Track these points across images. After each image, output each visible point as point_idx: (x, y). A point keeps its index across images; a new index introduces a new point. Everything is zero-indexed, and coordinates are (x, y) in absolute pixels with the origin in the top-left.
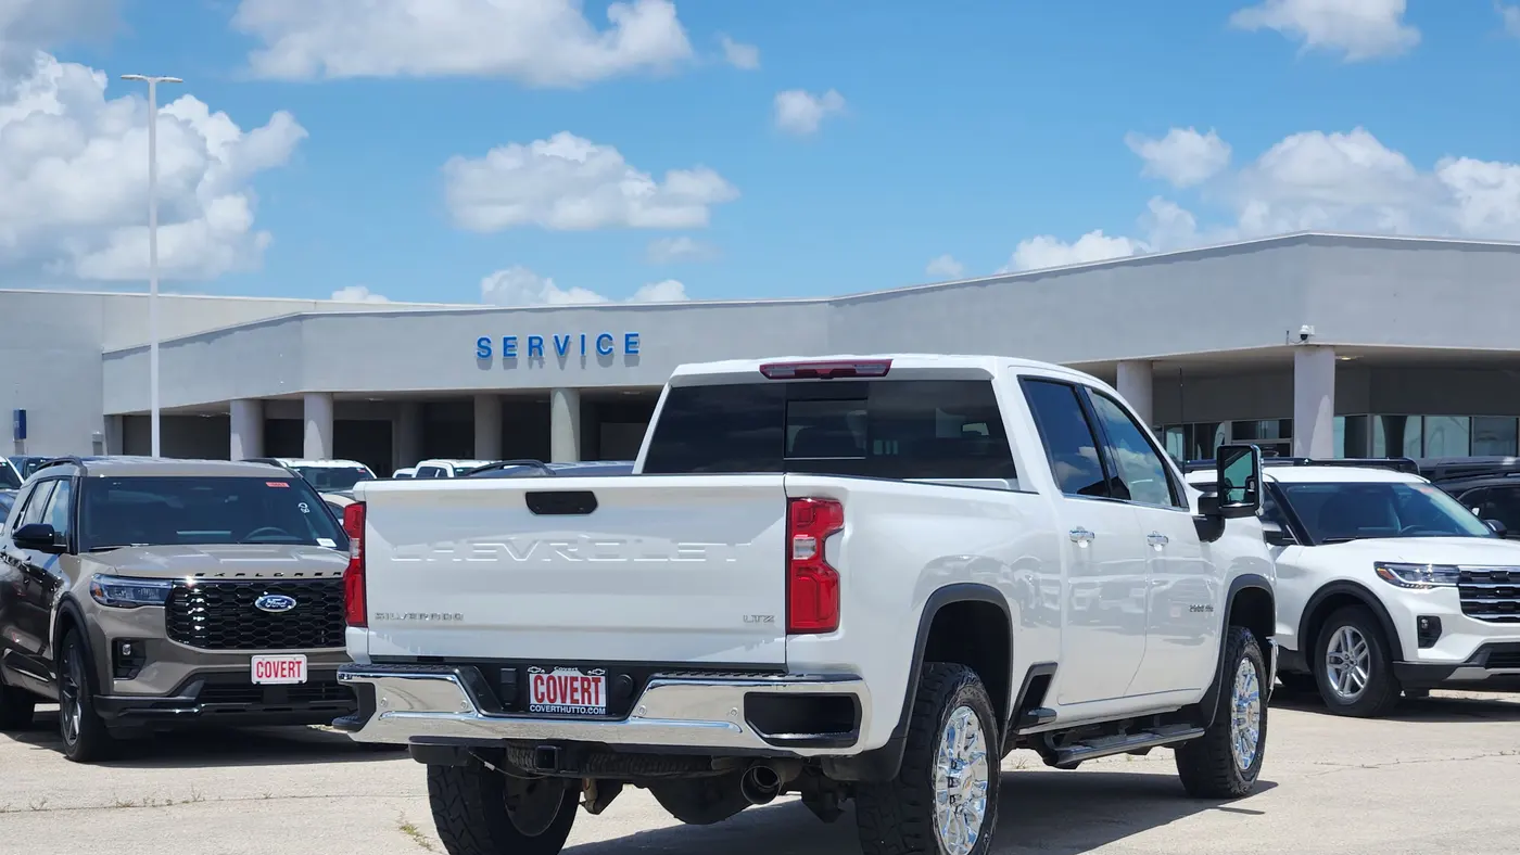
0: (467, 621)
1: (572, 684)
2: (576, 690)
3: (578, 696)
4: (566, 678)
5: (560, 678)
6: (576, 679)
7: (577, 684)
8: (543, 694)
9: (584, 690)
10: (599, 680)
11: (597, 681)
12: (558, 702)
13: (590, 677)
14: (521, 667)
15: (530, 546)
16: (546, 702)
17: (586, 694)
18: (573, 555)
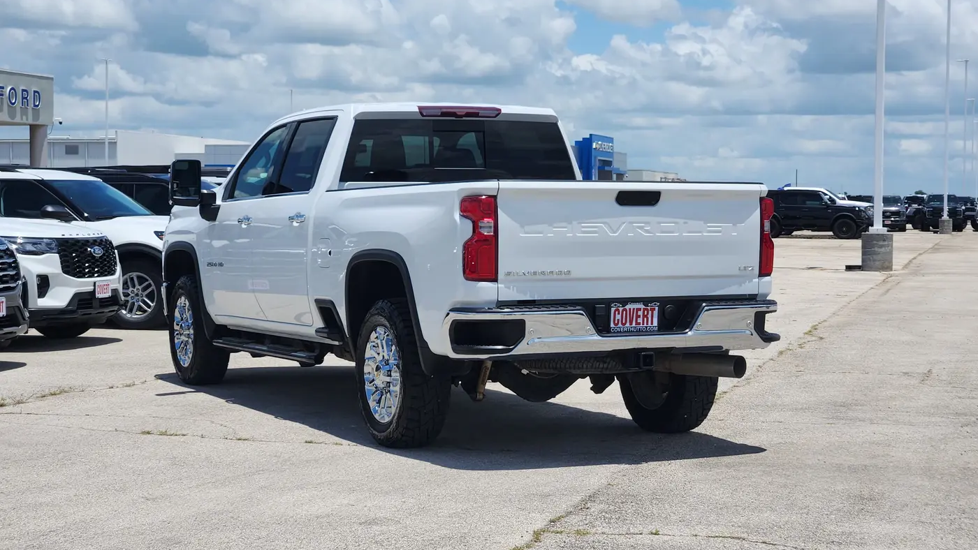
0: (573, 275)
1: (637, 312)
2: (639, 316)
3: (640, 320)
4: (634, 309)
5: (630, 309)
6: (640, 309)
7: (640, 313)
8: (618, 320)
9: (645, 316)
10: (654, 309)
11: (653, 310)
12: (628, 325)
13: (649, 308)
14: (608, 302)
15: (620, 226)
16: (620, 325)
17: (645, 319)
18: (647, 231)
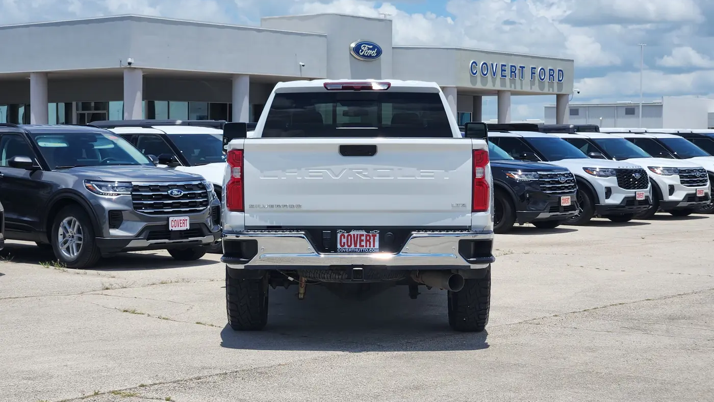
0: (304, 208)
1: (360, 238)
2: (363, 241)
3: (363, 243)
4: (357, 235)
5: (354, 235)
6: (363, 235)
7: (363, 238)
8: (344, 243)
9: (367, 241)
10: (376, 236)
11: (374, 236)
12: (353, 246)
13: (371, 234)
14: (334, 230)
15: (342, 171)
16: (346, 247)
17: (368, 242)
18: (365, 176)
